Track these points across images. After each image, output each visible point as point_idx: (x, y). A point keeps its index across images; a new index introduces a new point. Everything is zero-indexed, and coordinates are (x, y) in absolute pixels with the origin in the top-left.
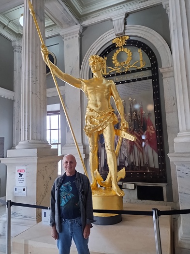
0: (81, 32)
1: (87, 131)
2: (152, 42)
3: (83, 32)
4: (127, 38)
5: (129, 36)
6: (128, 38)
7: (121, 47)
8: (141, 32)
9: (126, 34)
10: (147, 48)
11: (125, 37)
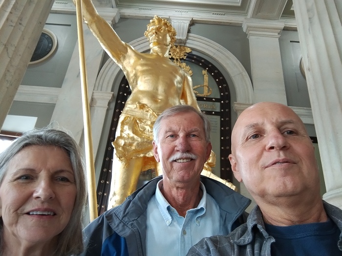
0: (117, 21)
1: (120, 149)
2: (225, 65)
3: (119, 22)
4: (188, 50)
5: (192, 49)
6: (190, 51)
7: (177, 59)
8: (210, 49)
9: (188, 45)
10: (216, 71)
11: (186, 48)
